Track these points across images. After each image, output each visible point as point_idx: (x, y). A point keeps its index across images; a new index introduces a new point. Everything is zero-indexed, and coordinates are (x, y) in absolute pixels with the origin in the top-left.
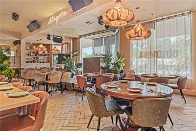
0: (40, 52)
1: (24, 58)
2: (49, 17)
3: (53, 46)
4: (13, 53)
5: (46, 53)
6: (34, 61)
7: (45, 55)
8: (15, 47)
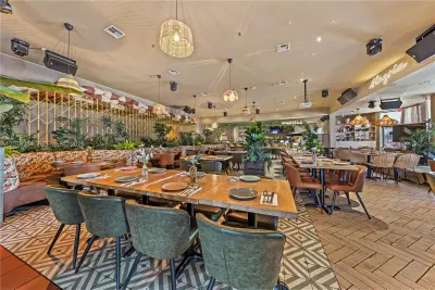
0: (357, 127)
1: (333, 135)
2: (371, 79)
3: (382, 115)
4: (320, 131)
5: (368, 126)
6: (348, 139)
7: (367, 130)
8: (323, 124)
